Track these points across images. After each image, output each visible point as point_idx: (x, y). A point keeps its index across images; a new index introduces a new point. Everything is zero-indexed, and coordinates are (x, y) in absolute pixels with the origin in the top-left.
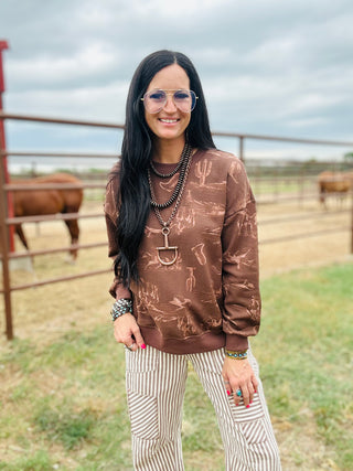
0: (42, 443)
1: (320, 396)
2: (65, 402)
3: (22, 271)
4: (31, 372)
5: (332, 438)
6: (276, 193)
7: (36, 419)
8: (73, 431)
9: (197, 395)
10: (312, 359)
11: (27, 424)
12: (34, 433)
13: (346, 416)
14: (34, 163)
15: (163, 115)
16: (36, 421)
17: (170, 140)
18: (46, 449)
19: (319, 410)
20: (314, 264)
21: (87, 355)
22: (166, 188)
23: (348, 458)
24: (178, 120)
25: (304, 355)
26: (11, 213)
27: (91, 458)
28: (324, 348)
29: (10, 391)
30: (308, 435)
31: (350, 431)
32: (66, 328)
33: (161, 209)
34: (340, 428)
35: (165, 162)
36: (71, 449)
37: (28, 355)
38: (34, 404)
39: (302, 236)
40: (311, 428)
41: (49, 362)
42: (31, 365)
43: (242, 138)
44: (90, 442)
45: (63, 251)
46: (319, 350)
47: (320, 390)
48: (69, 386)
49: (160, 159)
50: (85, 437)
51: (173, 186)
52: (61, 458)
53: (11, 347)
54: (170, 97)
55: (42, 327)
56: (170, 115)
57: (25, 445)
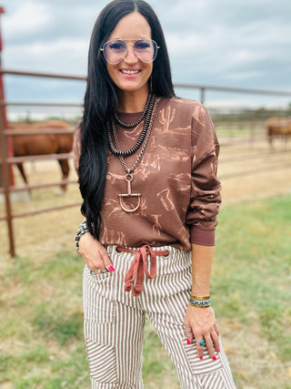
0: (41, 339)
1: (264, 302)
2: (58, 306)
3: (21, 202)
4: (31, 283)
5: (274, 335)
6: (231, 136)
8: (65, 330)
10: (258, 272)
11: (28, 324)
12: (34, 331)
13: (286, 318)
14: (29, 112)
15: (124, 66)
16: (35, 322)
18: (44, 344)
19: (264, 314)
20: (262, 196)
21: (76, 270)
22: (131, 137)
23: (287, 351)
24: (140, 71)
25: (252, 269)
26: (11, 154)
28: (268, 264)
29: (14, 298)
30: (255, 333)
31: (289, 330)
32: (58, 248)
34: (280, 328)
35: (129, 111)
36: (64, 344)
37: (28, 269)
38: (34, 309)
39: (253, 172)
40: (257, 328)
41: (45, 275)
42: (31, 277)
43: (203, 89)
44: (79, 339)
45: (55, 185)
46: (264, 266)
47: (264, 298)
48: (61, 295)
49: (124, 109)
50: (75, 334)
51: (138, 134)
52: (56, 351)
53: (14, 264)
54: (130, 47)
55: (39, 247)
56: (131, 66)
57: (27, 341)
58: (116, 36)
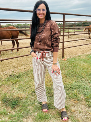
0: (4, 106)
2: (11, 94)
7: (2, 100)
9: (50, 92)
12: (2, 104)
17: (42, 19)
18: (6, 108)
19: (86, 97)
22: (41, 29)
24: (43, 15)
27: (19, 111)
30: (83, 104)
32: (11, 73)
33: (39, 33)
35: (41, 23)
36: (13, 108)
43: (64, 14)
44: (18, 106)
52: (10, 111)
54: (41, 10)
56: (41, 14)
58: (39, 8)
